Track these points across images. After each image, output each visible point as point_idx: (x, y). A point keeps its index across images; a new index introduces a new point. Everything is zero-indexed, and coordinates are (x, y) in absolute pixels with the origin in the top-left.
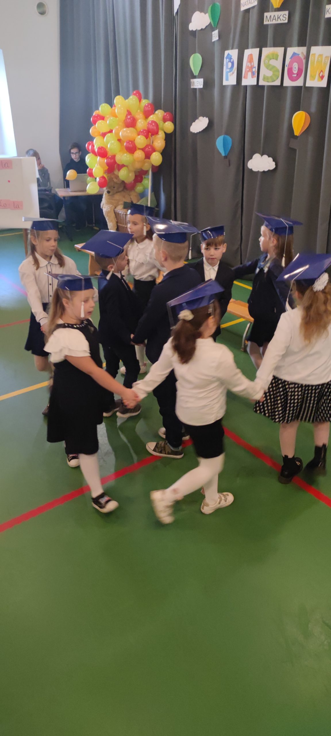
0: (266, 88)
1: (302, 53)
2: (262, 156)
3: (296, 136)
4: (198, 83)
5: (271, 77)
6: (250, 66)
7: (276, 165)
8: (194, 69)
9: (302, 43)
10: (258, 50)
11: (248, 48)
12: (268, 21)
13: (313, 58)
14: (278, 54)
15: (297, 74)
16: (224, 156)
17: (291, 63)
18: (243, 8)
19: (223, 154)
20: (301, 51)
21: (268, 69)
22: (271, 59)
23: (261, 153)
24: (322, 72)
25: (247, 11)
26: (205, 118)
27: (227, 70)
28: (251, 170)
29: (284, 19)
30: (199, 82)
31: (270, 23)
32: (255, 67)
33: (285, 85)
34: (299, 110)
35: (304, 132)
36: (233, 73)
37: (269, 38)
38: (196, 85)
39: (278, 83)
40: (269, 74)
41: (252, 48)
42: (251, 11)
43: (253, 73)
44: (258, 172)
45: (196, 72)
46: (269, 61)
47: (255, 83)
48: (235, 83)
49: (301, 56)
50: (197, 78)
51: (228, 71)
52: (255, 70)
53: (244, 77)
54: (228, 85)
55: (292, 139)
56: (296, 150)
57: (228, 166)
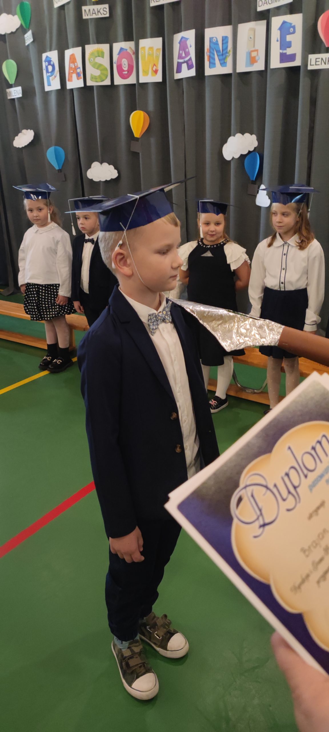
0: (95, 88)
1: (130, 48)
2: (101, 163)
3: (137, 138)
4: (15, 92)
5: (99, 76)
6: (73, 67)
7: (119, 172)
8: (9, 77)
9: (128, 37)
10: (80, 49)
11: (68, 48)
12: (88, 15)
13: (143, 51)
14: (104, 51)
15: (128, 71)
16: (58, 170)
17: (119, 60)
18: (56, 5)
19: (57, 168)
20: (129, 45)
21: (94, 68)
22: (96, 57)
23: (100, 160)
24: (156, 66)
25: (62, 7)
26: (29, 130)
27: (48, 74)
28: (92, 180)
29: (105, 13)
30: (17, 91)
31: (89, 17)
32: (79, 68)
33: (116, 83)
34: (136, 110)
35: (144, 133)
36: (55, 77)
37: (90, 34)
38: (14, 95)
39: (108, 82)
40: (97, 73)
41: (73, 47)
42: (66, 7)
43: (78, 75)
44: (100, 181)
45: (12, 81)
46: (94, 59)
47: (82, 85)
48: (59, 87)
49: (129, 51)
50: (13, 87)
51: (49, 75)
52: (80, 70)
53: (69, 81)
54: (51, 91)
55: (132, 142)
56: (139, 153)
57: (64, 180)
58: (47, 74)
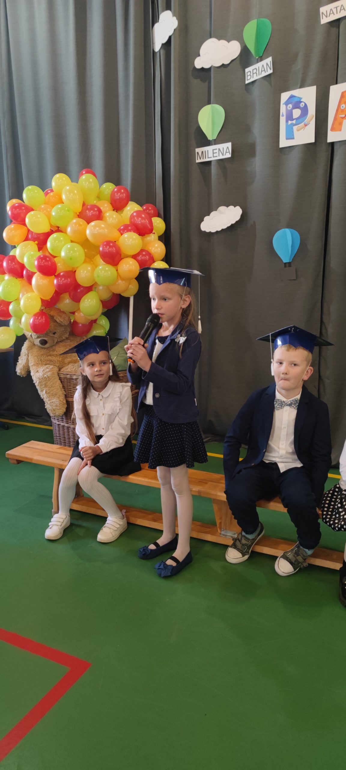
4: (216, 151)
8: (209, 130)
11: (336, 83)
16: (285, 263)
18: (325, 20)
19: (286, 260)
25: (337, 23)
27: (290, 122)
30: (220, 150)
36: (306, 125)
38: (211, 155)
45: (211, 135)
48: (312, 140)
50: (213, 145)
51: (292, 124)
53: (332, 129)
54: (293, 146)
57: (295, 278)
58: (287, 121)
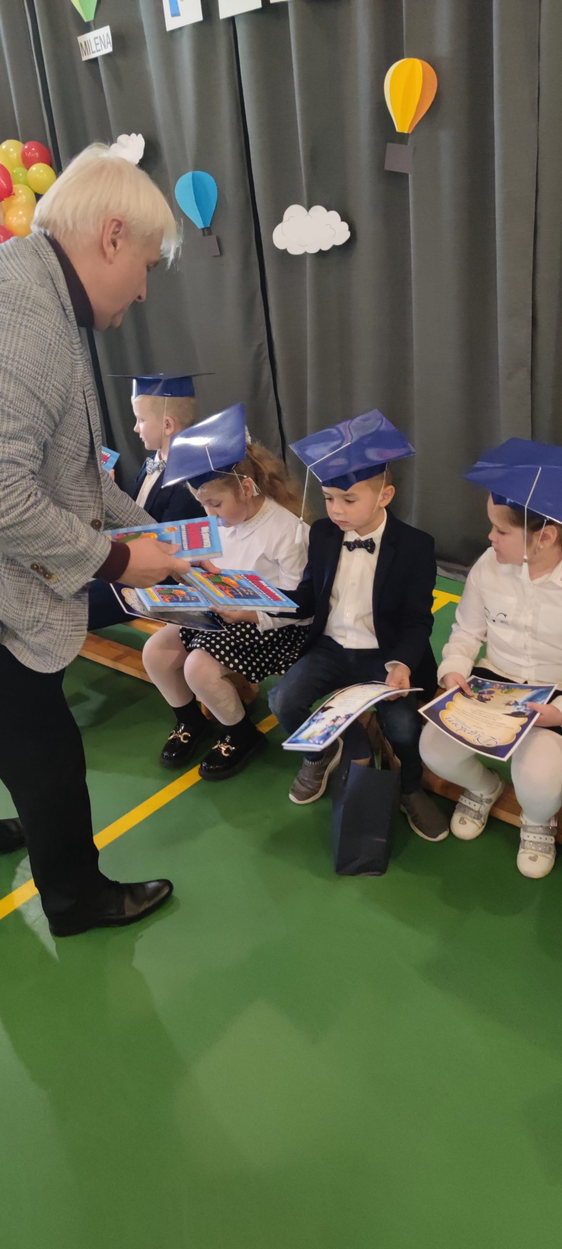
0: (291, 9)
2: (308, 208)
3: (402, 134)
4: (98, 40)
7: (352, 229)
8: (83, 5)
16: (203, 229)
19: (200, 225)
23: (305, 201)
26: (133, 135)
28: (285, 251)
30: (101, 39)
34: (400, 57)
35: (422, 119)
38: (94, 49)
44: (306, 254)
45: (88, 13)
47: (258, 5)
48: (199, 17)
50: (92, 30)
54: (181, 29)
55: (389, 145)
56: (406, 175)
57: (218, 253)
